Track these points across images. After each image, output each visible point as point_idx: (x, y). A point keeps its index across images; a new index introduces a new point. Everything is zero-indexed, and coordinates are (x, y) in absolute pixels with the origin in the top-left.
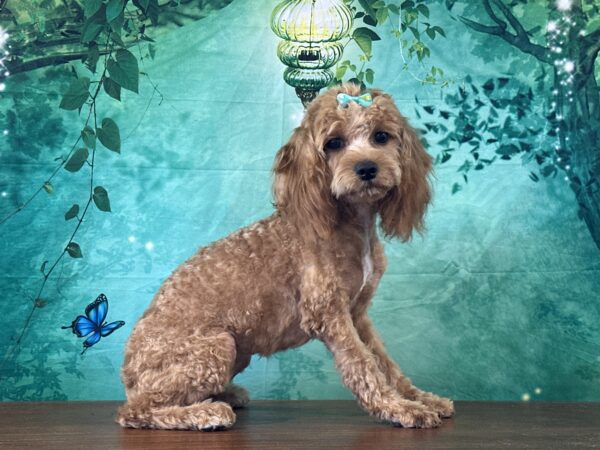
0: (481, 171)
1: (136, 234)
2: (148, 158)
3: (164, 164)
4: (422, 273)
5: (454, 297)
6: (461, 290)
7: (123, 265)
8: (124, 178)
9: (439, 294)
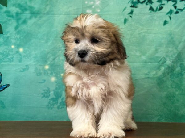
0: (177, 15)
1: (15, 44)
2: (20, 9)
3: (28, 12)
4: (149, 62)
5: (164, 74)
6: (167, 70)
7: (9, 59)
8: (9, 18)
9: (156, 72)
